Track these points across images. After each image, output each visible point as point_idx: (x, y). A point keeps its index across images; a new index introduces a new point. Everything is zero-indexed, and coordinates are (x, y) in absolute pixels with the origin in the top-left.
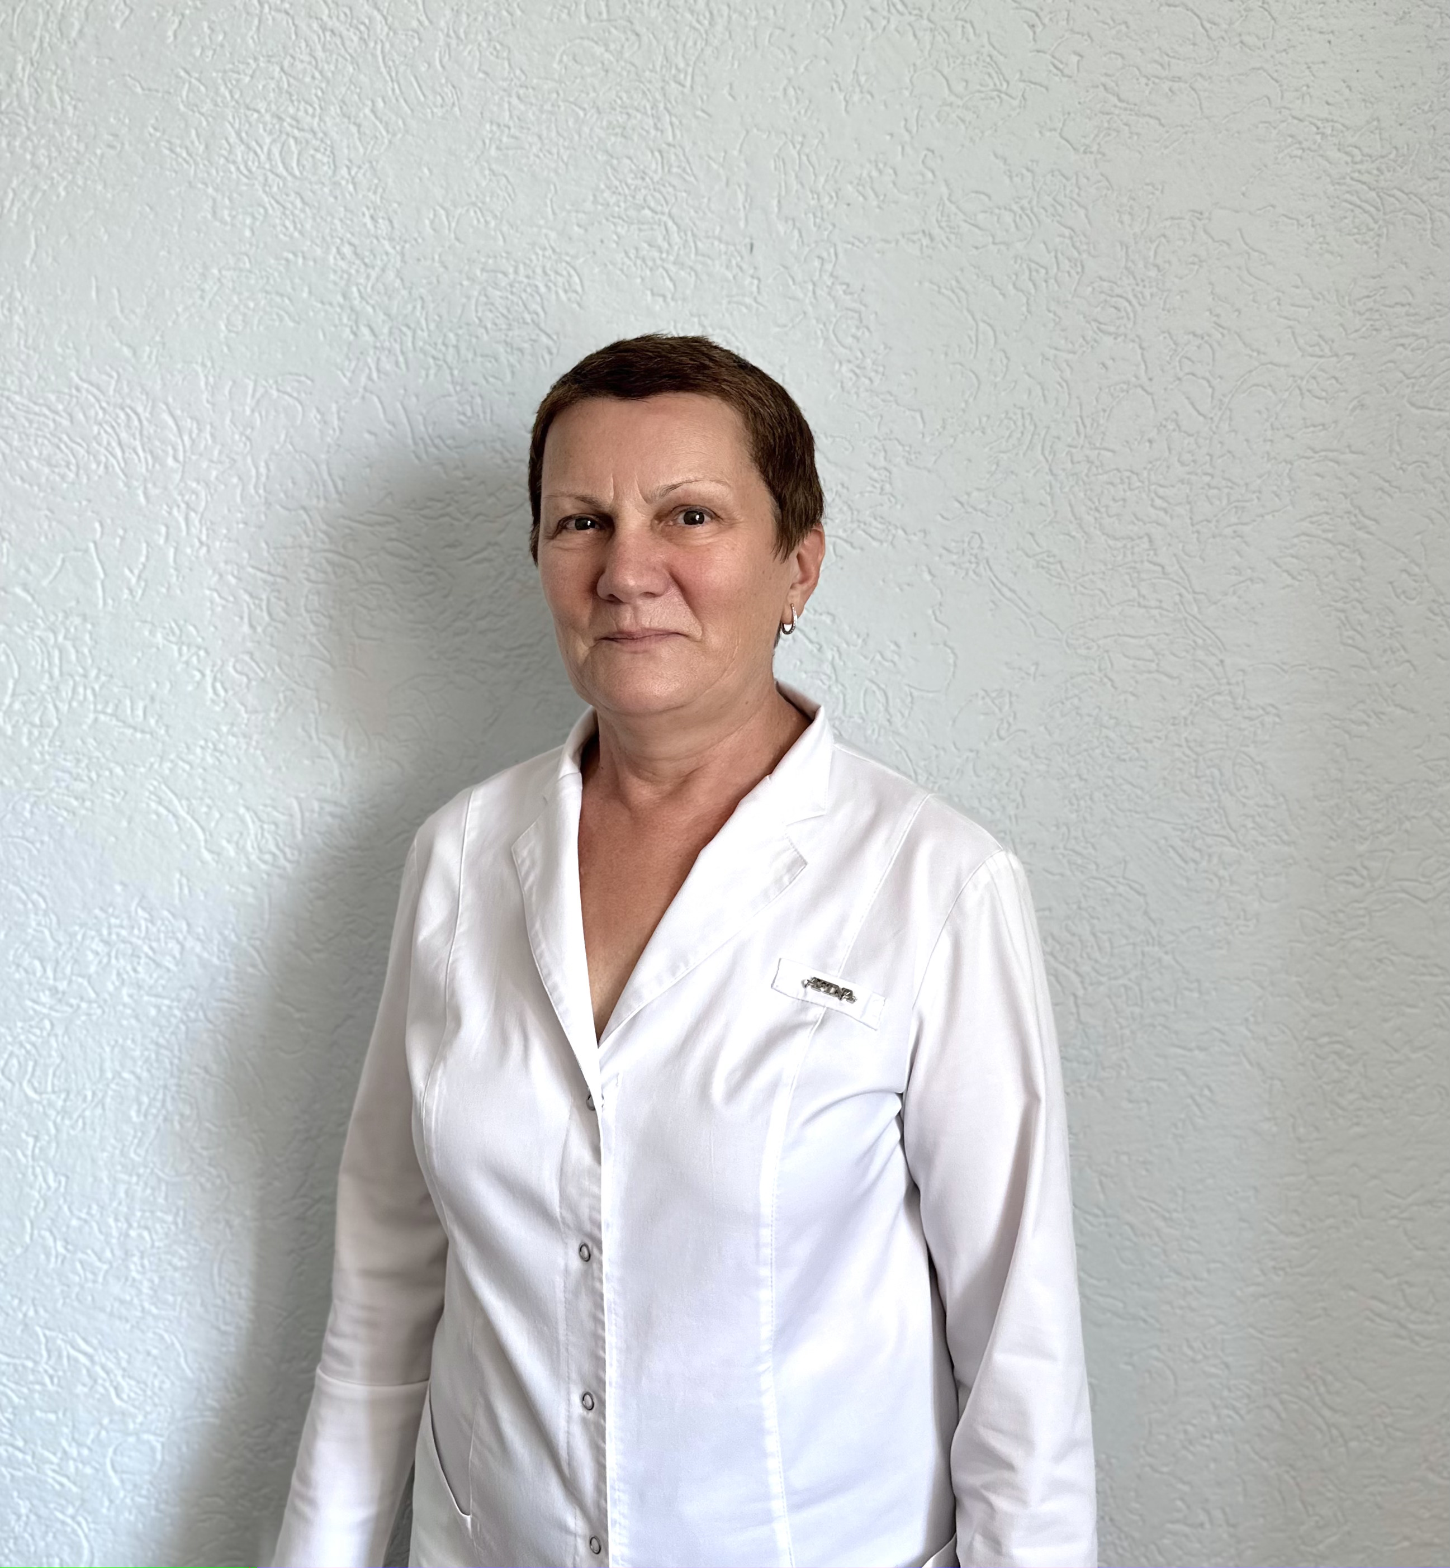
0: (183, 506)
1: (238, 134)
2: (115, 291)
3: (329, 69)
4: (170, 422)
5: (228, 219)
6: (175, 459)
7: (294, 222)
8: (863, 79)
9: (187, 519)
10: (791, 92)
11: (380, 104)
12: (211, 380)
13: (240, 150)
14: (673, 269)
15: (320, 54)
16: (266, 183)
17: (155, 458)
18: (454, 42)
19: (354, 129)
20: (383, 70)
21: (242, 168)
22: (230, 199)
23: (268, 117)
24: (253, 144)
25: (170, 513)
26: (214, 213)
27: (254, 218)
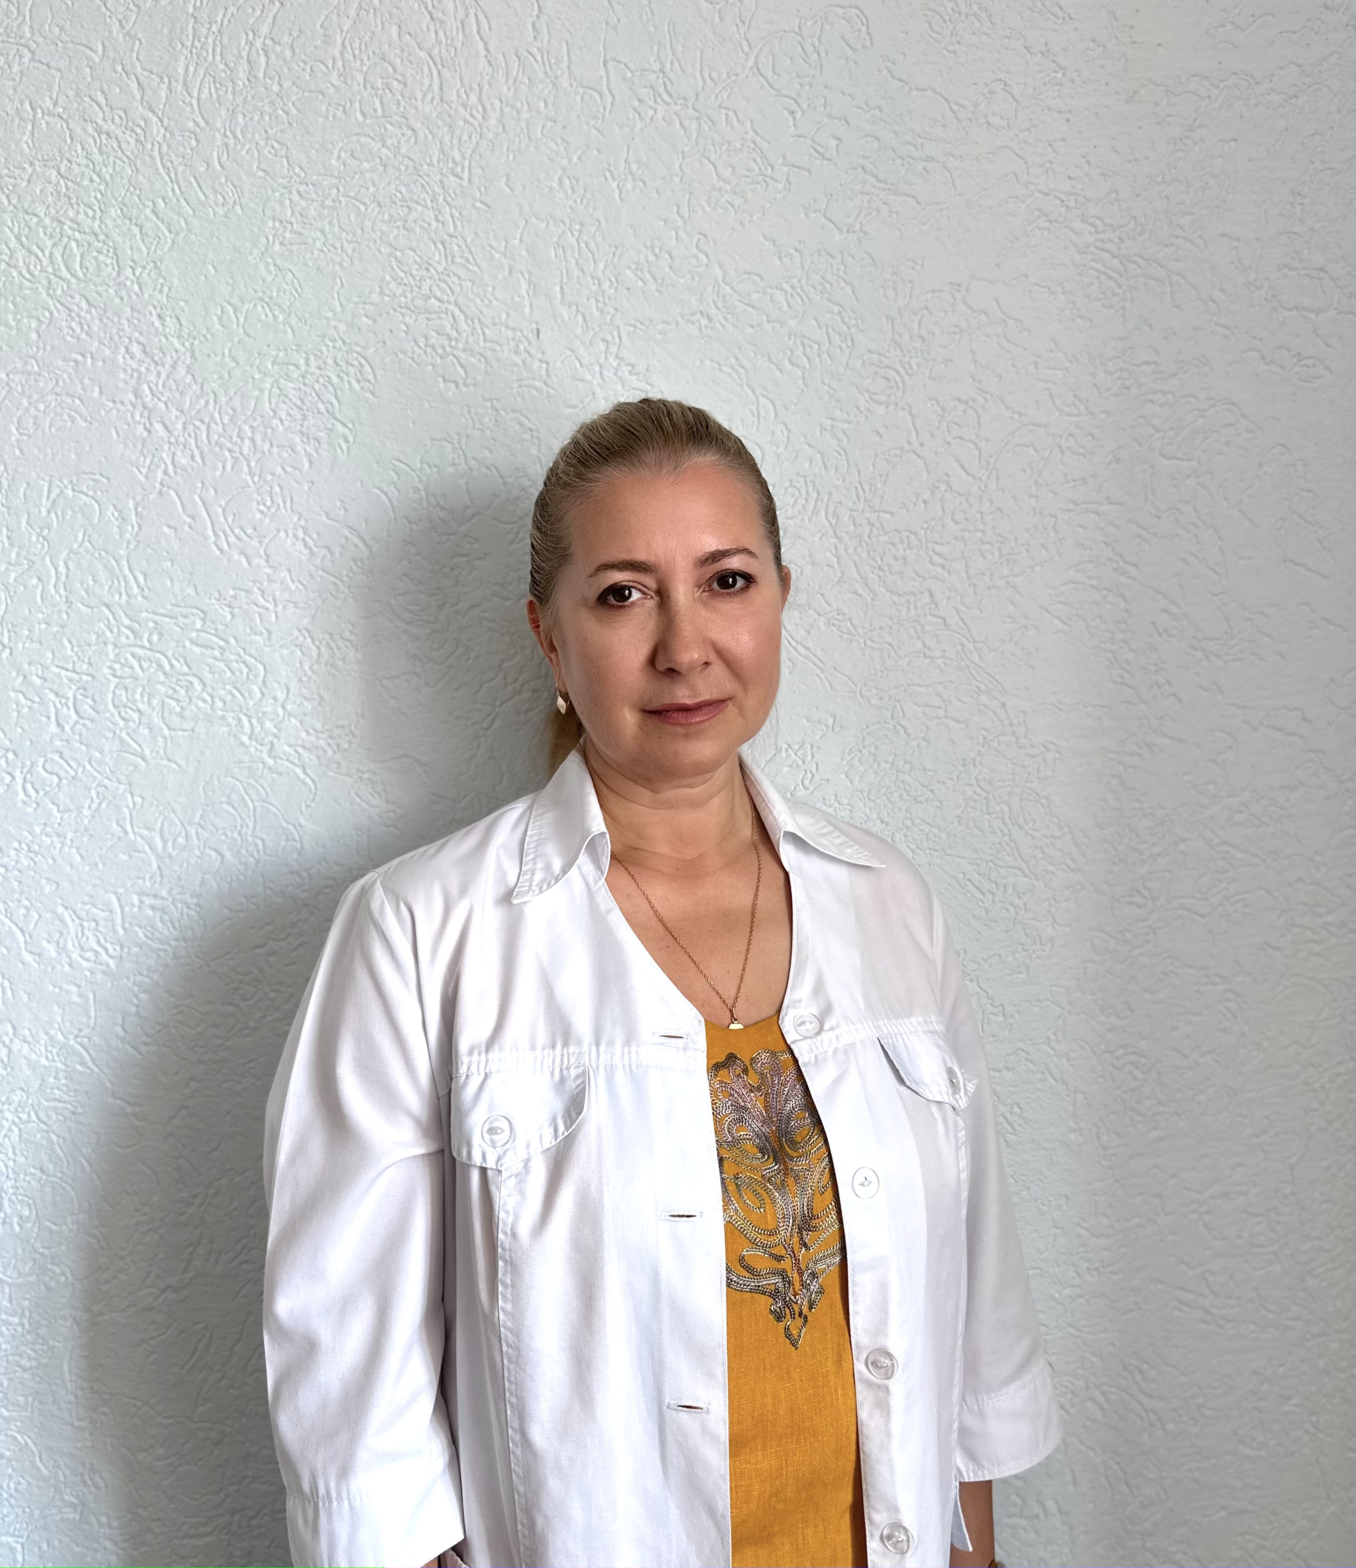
1: (18, 238)
3: (106, 172)
7: (81, 324)
8: (634, 167)
10: (567, 182)
11: (161, 204)
13: (20, 255)
14: (462, 355)
15: (97, 157)
16: (49, 286)
18: (231, 142)
19: (136, 230)
20: (161, 170)
21: (24, 271)
22: (14, 304)
23: (47, 221)
24: (35, 248)
27: (39, 321)
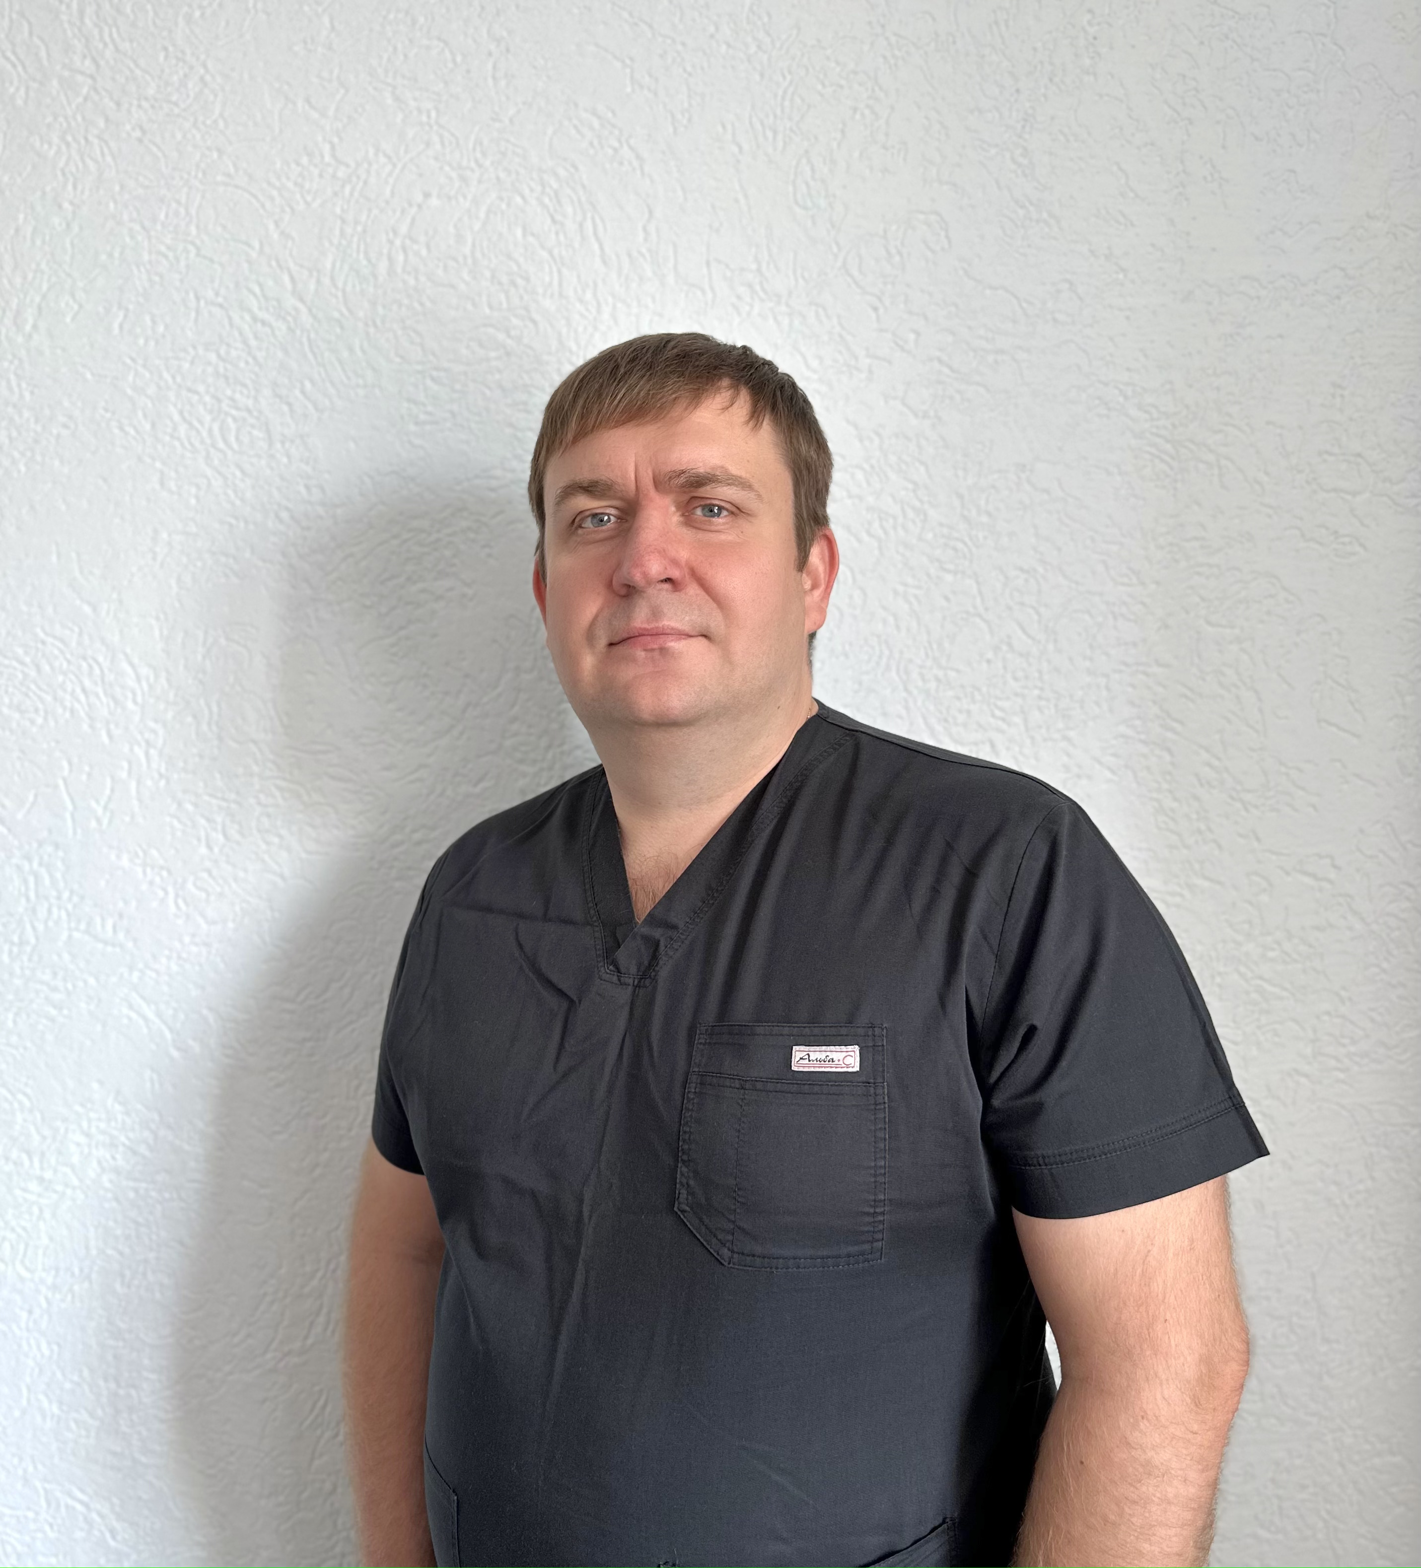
0: (143, 744)
2: (74, 555)
4: (129, 670)
5: (174, 488)
6: (135, 702)
7: (235, 492)
9: (147, 754)
11: (308, 385)
12: (165, 632)
15: (253, 343)
16: (208, 457)
17: (116, 702)
18: (372, 330)
19: (285, 408)
22: (176, 471)
23: (207, 399)
25: (131, 750)
26: (162, 484)
27: (198, 487)
